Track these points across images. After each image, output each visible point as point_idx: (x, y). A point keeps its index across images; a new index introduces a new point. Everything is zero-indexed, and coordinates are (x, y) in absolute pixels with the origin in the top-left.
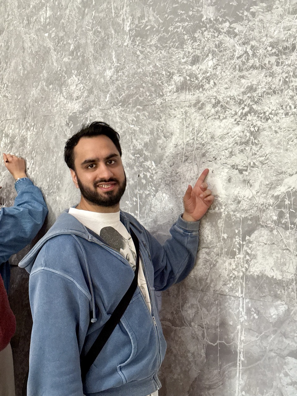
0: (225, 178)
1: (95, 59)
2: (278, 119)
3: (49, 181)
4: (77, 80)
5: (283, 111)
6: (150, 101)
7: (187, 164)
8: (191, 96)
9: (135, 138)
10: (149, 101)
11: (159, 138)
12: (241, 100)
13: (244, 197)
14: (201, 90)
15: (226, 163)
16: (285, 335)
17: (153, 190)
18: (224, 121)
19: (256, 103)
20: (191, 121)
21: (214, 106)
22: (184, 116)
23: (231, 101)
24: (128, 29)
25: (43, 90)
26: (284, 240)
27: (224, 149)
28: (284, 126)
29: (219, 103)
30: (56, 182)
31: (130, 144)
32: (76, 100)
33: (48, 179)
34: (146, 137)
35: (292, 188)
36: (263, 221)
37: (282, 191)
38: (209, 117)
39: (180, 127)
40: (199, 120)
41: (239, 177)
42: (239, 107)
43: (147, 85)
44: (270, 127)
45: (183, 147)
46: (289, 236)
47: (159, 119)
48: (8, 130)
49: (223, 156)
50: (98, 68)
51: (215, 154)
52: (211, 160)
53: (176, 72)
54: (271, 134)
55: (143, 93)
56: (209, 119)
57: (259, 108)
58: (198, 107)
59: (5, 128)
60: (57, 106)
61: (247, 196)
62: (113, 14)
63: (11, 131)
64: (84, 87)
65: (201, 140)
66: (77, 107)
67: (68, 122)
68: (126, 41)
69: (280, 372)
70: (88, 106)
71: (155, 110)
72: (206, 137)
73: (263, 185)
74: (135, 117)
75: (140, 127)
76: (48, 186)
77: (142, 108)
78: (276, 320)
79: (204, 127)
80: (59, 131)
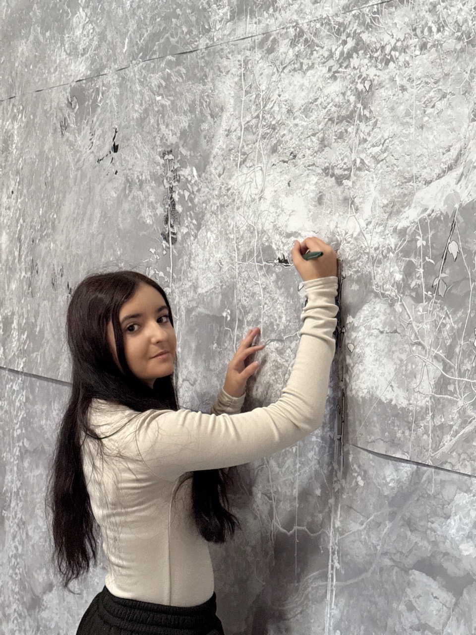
0: (312, 195)
2: (407, 59)
3: (42, 214)
4: (84, 17)
5: (417, 40)
6: (189, 44)
7: (245, 170)
8: (255, 25)
9: (164, 122)
10: (187, 44)
11: (203, 118)
12: (340, 24)
13: (346, 233)
14: (271, 10)
15: (314, 164)
16: (410, 524)
17: (193, 224)
18: (309, 73)
19: (368, 27)
20: (254, 80)
21: (293, 44)
22: (243, 69)
23: (323, 28)
25: (37, 41)
26: (414, 324)
27: (310, 134)
28: (419, 74)
29: (302, 36)
30: (51, 216)
31: (155, 134)
32: (82, 55)
33: (41, 209)
34: (183, 118)
35: (429, 212)
36: (377, 284)
37: (411, 219)
38: (284, 68)
39: (235, 93)
40: (267, 76)
41: (335, 193)
42: (338, 39)
43: (185, 10)
44: (392, 80)
45: (239, 135)
46: (422, 315)
47: (203, 80)
49: (309, 149)
51: (294, 145)
52: (287, 160)
54: (394, 95)
55: (177, 27)
56: (285, 71)
57: (374, 39)
58: (266, 48)
60: (55, 70)
61: (350, 233)
64: (94, 29)
65: (271, 117)
66: (83, 70)
67: (70, 100)
69: (399, 600)
70: (98, 66)
71: (198, 62)
72: (279, 111)
73: (377, 208)
74: (163, 78)
75: (172, 98)
76: (41, 223)
77: (174, 59)
78: (395, 491)
79: (275, 90)
80: (58, 117)
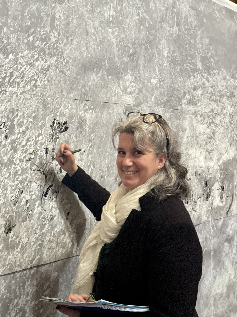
0: (204, 156)
1: (144, 67)
3: (108, 163)
4: (131, 79)
11: (179, 132)
24: (166, 55)
25: (103, 78)
27: (204, 140)
32: (129, 94)
33: (107, 161)
47: (179, 119)
48: (65, 109)
49: (204, 144)
50: (146, 75)
51: (201, 143)
53: (187, 92)
58: (195, 115)
59: (61, 107)
60: (115, 95)
62: (157, 41)
63: (67, 110)
64: (136, 86)
66: (131, 100)
67: (125, 112)
68: (165, 63)
71: (178, 113)
77: (173, 110)
80: (118, 118)
